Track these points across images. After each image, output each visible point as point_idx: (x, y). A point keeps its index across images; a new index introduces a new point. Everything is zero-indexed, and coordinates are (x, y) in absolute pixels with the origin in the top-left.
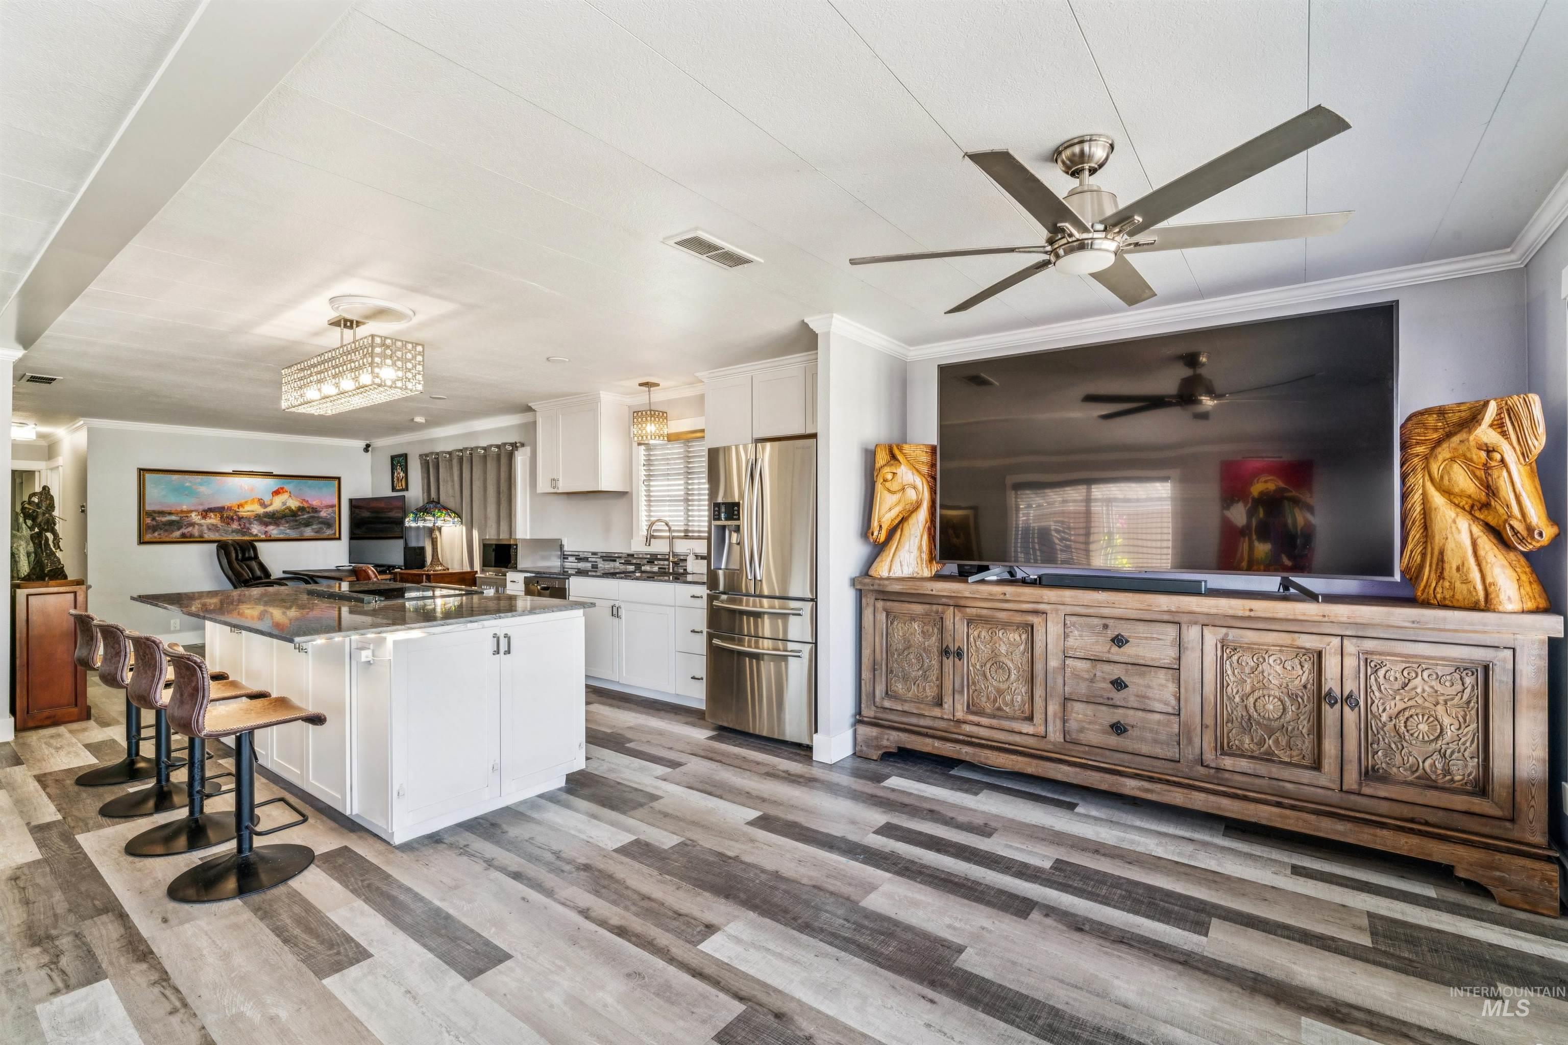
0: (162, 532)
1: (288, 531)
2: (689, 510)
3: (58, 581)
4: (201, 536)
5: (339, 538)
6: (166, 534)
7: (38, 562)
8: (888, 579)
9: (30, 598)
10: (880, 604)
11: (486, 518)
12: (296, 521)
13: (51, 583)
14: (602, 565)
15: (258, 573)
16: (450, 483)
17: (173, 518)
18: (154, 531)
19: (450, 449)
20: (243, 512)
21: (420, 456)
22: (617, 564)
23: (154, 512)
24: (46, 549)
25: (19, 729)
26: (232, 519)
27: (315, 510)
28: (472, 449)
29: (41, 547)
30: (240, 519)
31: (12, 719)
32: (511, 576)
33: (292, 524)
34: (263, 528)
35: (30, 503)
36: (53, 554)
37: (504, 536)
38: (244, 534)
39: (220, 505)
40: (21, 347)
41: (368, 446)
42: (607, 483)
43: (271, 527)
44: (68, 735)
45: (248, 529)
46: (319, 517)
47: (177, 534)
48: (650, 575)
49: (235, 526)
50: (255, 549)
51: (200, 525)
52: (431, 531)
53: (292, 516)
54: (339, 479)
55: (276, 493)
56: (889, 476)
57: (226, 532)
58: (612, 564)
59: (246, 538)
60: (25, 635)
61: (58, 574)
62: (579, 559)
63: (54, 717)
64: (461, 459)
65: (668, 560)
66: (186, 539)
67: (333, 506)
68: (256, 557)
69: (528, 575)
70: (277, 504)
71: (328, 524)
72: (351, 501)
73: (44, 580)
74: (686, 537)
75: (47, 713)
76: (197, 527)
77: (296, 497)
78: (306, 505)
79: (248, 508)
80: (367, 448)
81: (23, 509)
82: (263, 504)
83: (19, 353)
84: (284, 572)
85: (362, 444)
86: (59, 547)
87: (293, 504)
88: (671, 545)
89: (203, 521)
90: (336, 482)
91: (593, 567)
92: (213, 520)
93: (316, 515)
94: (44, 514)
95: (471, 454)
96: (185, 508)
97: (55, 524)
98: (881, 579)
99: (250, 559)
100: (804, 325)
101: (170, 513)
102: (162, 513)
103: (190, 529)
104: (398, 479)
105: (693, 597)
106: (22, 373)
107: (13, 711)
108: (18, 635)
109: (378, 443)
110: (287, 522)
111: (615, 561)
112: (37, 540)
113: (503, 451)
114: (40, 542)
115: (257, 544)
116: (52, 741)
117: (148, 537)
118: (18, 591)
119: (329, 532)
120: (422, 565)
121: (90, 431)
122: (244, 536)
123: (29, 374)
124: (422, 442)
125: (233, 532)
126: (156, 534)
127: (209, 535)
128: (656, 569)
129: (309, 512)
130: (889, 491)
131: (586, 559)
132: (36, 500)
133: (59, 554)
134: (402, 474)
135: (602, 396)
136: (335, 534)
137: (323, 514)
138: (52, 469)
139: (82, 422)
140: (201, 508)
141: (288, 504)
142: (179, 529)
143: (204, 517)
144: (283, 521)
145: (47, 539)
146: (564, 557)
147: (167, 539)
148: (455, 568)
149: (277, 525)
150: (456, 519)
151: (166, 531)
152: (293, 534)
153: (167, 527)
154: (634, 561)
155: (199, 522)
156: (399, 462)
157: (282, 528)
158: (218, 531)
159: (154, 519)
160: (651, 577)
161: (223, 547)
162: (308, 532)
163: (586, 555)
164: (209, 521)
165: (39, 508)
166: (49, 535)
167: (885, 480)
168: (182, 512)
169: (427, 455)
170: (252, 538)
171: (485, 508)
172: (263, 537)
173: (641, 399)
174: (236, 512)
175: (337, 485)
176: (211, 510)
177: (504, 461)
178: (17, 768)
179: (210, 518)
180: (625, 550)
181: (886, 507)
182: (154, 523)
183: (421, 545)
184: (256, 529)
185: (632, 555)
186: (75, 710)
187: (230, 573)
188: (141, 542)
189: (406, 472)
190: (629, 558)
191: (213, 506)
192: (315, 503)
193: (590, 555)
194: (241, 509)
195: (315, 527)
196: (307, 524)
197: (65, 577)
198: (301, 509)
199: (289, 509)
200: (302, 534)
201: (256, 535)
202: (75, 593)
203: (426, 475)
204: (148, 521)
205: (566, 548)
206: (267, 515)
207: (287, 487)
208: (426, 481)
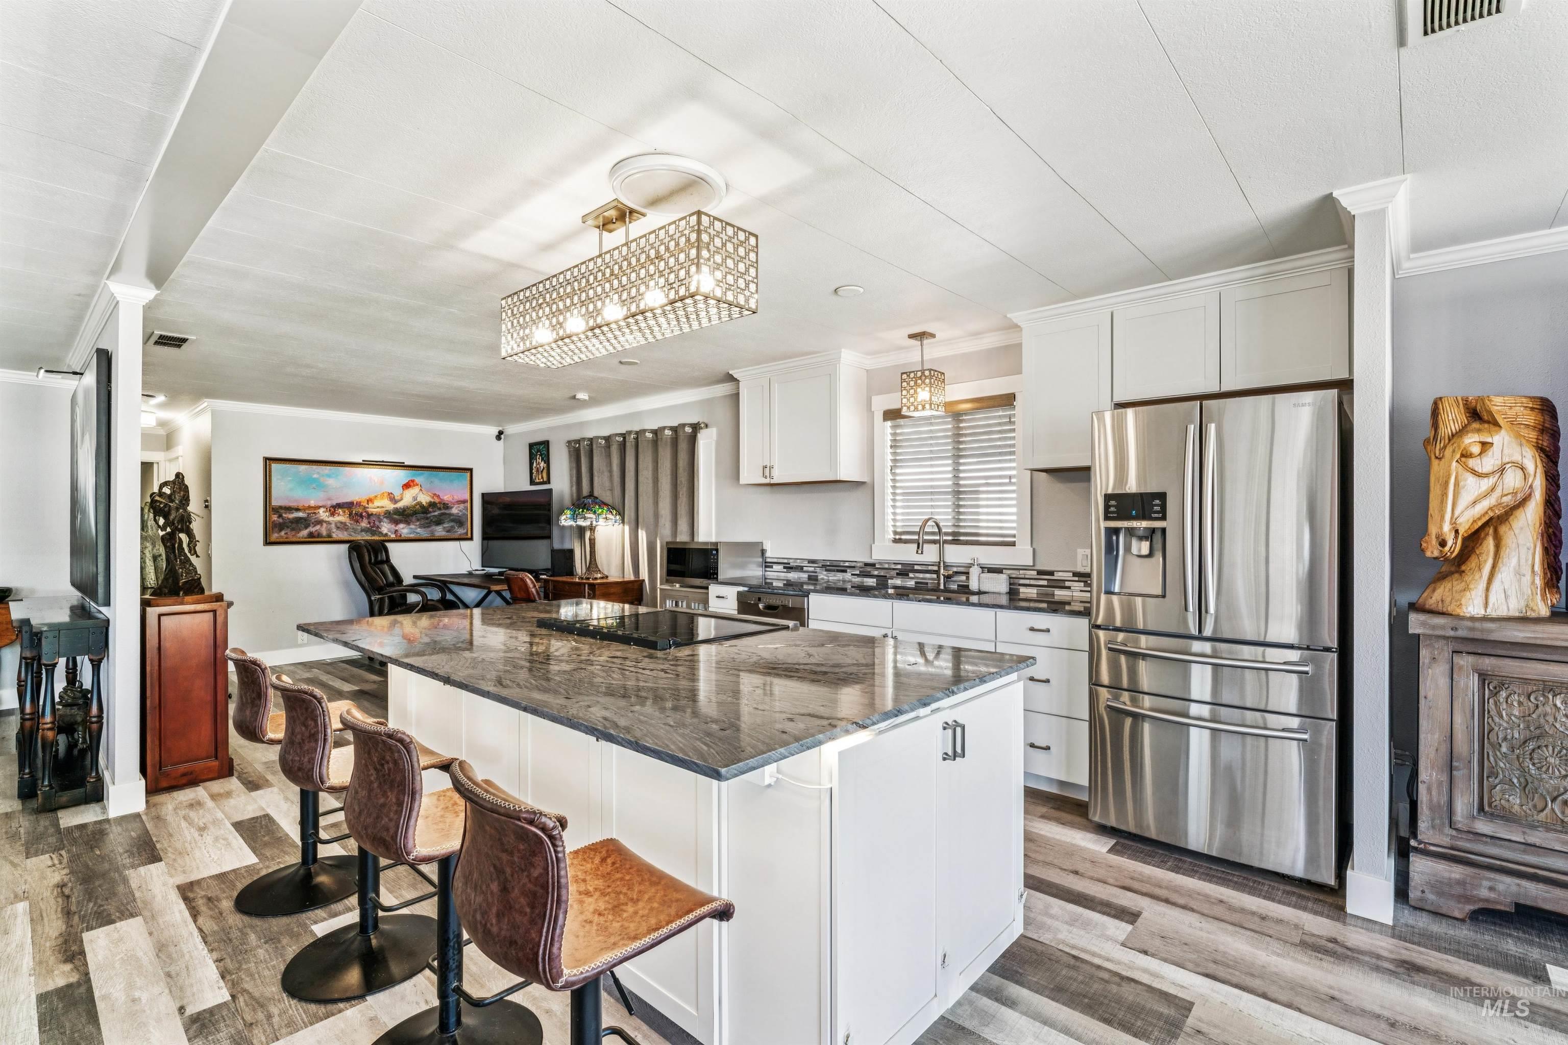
0: (288, 531)
1: (419, 530)
2: (959, 506)
3: (195, 597)
4: (329, 536)
5: (471, 539)
6: (293, 533)
7: (171, 570)
8: (1485, 619)
9: (162, 618)
10: (1465, 661)
11: (657, 516)
12: (427, 518)
13: (188, 598)
14: (823, 575)
15: (391, 578)
16: (606, 474)
17: (301, 514)
18: (280, 530)
19: (606, 434)
20: (373, 508)
21: (569, 442)
22: (848, 576)
23: (281, 507)
24: (180, 555)
25: (152, 790)
26: (361, 516)
27: (446, 506)
28: (637, 433)
29: (174, 552)
30: (369, 515)
31: (143, 781)
32: (714, 590)
33: (423, 522)
34: (393, 527)
35: (161, 494)
36: (188, 560)
37: (683, 537)
38: (373, 533)
39: (348, 500)
40: (152, 286)
41: (501, 433)
42: (848, 471)
43: (401, 526)
44: (210, 803)
45: (378, 527)
46: (450, 515)
47: (305, 533)
48: (900, 591)
49: (364, 524)
50: (386, 550)
51: (329, 523)
52: (581, 531)
53: (423, 513)
54: (471, 470)
55: (407, 486)
56: (1476, 449)
57: (355, 531)
58: (840, 576)
59: (376, 538)
60: (157, 668)
61: (194, 587)
62: (789, 568)
63: (191, 773)
64: (623, 446)
65: (937, 572)
66: (314, 539)
67: (464, 502)
68: (388, 560)
69: (741, 589)
70: (407, 499)
71: (459, 521)
72: (483, 495)
73: (178, 595)
74: (956, 542)
75: (183, 768)
76: (325, 525)
77: (428, 491)
78: (437, 500)
79: (377, 503)
80: (499, 436)
81: (153, 501)
82: (393, 500)
83: (149, 293)
84: (415, 577)
85: (494, 431)
86: (195, 552)
87: (425, 499)
88: (941, 553)
89: (331, 519)
90: (468, 474)
91: (810, 578)
92: (342, 517)
93: (447, 511)
94: (177, 509)
95: (637, 439)
96: (312, 503)
97: (190, 523)
98: (1472, 619)
99: (382, 562)
100: (1329, 201)
101: (297, 510)
102: (289, 509)
103: (318, 527)
104: (537, 470)
105: (1032, 629)
106: (150, 331)
107: (143, 770)
108: (148, 669)
109: (511, 429)
110: (418, 520)
111: (845, 571)
112: (170, 541)
113: (681, 433)
114: (173, 545)
115: (388, 544)
116: (192, 814)
117: (274, 537)
118: (149, 609)
119: (461, 531)
120: (571, 572)
121: (215, 414)
122: (373, 535)
123: (158, 333)
124: (568, 427)
125: (362, 530)
126: (283, 533)
127: (337, 535)
128: (911, 583)
129: (440, 509)
130: (1474, 472)
131: (800, 569)
132: (167, 490)
133: (193, 559)
134: (542, 464)
135: (843, 355)
136: (467, 534)
137: (454, 511)
138: (170, 461)
139: (205, 404)
140: (329, 503)
141: (419, 499)
142: (306, 528)
143: (333, 514)
144: (414, 519)
145: (181, 541)
146: (767, 565)
147: (294, 539)
148: (614, 576)
149: (408, 523)
150: (618, 517)
151: (293, 529)
152: (423, 533)
153: (294, 526)
154: (876, 573)
155: (327, 519)
156: (538, 451)
157: (412, 526)
158: (347, 530)
159: (280, 516)
160: (902, 594)
161: (355, 548)
162: (439, 531)
163: (798, 563)
164: (337, 518)
165: (172, 501)
166: (183, 536)
167: (1466, 455)
168: (310, 507)
169: (578, 441)
170: (382, 538)
171: (656, 503)
172: (393, 536)
173: (912, 356)
174: (365, 508)
175: (468, 478)
176: (339, 506)
177: (683, 446)
178: (152, 867)
179: (339, 515)
180: (861, 557)
181: (1465, 499)
182: (281, 520)
183: (567, 546)
184: (386, 528)
185: (873, 565)
186: (214, 764)
187: (363, 579)
188: (268, 542)
189: (548, 462)
190: (867, 569)
191: (340, 501)
192: (446, 498)
193: (805, 564)
194: (370, 505)
195: (446, 525)
196: (439, 523)
197: (202, 591)
198: (432, 505)
199: (420, 504)
200: (432, 532)
201: (386, 535)
202: (214, 612)
203: (574, 465)
204: (275, 518)
205: (768, 554)
206: (397, 511)
207: (418, 480)
208: (574, 472)
